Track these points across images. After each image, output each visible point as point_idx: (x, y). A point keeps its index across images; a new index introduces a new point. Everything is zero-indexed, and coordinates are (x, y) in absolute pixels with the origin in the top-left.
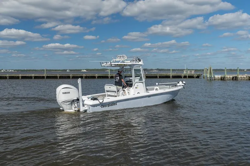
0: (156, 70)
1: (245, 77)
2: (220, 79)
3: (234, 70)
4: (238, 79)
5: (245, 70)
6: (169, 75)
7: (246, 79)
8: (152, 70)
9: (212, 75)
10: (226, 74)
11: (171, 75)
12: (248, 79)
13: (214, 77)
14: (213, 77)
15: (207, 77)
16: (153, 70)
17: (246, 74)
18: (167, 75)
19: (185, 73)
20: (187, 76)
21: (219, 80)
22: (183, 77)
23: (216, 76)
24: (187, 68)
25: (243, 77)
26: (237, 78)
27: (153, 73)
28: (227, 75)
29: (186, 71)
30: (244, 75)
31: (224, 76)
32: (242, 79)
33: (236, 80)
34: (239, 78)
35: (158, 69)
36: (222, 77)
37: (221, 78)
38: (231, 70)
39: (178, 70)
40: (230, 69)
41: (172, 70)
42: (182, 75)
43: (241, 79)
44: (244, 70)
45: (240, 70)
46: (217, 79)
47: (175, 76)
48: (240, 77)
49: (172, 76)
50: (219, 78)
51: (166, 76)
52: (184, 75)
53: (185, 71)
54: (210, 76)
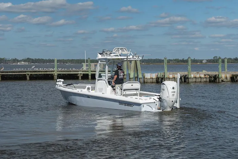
0: (25, 61)
1: (203, 76)
2: (155, 80)
3: (183, 61)
4: (190, 80)
5: (203, 62)
6: (51, 73)
7: (205, 80)
8: (15, 60)
9: (139, 73)
10: (166, 70)
11: (56, 74)
12: (208, 80)
13: (144, 77)
14: (140, 76)
15: (130, 77)
16: (18, 61)
17: (204, 71)
18: (48, 73)
19: (85, 68)
20: (90, 74)
21: (153, 82)
22: (80, 78)
23: (148, 76)
24: (89, 58)
25: (198, 76)
26: (188, 78)
27: (17, 70)
28: (168, 73)
29: (87, 65)
30: (200, 72)
31: (162, 74)
32: (197, 81)
33: (185, 81)
34: (191, 78)
35: (28, 60)
36: (159, 76)
37: (157, 78)
38: (177, 61)
39: (72, 61)
40: (175, 60)
41: (58, 61)
42: (79, 73)
43: (194, 80)
44: (201, 61)
45: (194, 61)
46: (149, 81)
47: (65, 74)
48: (192, 76)
49: (59, 75)
50: (152, 78)
51: (44, 74)
52: (84, 73)
53: (84, 65)
54: (136, 76)
